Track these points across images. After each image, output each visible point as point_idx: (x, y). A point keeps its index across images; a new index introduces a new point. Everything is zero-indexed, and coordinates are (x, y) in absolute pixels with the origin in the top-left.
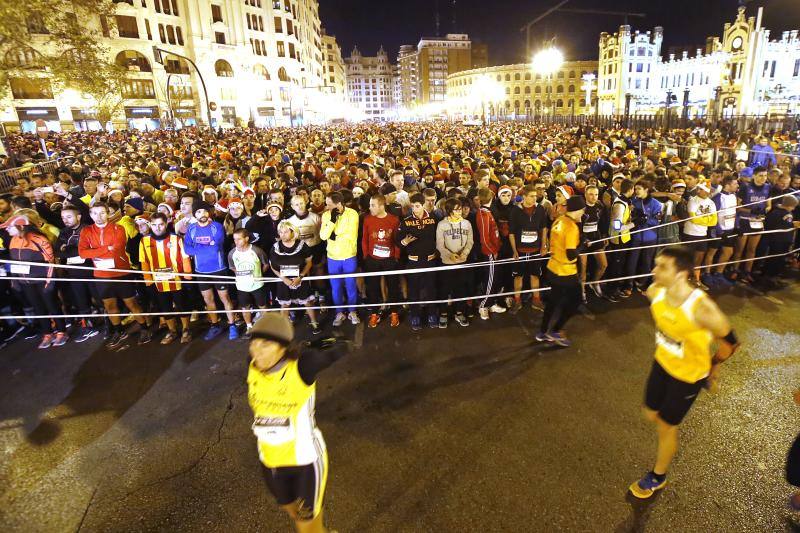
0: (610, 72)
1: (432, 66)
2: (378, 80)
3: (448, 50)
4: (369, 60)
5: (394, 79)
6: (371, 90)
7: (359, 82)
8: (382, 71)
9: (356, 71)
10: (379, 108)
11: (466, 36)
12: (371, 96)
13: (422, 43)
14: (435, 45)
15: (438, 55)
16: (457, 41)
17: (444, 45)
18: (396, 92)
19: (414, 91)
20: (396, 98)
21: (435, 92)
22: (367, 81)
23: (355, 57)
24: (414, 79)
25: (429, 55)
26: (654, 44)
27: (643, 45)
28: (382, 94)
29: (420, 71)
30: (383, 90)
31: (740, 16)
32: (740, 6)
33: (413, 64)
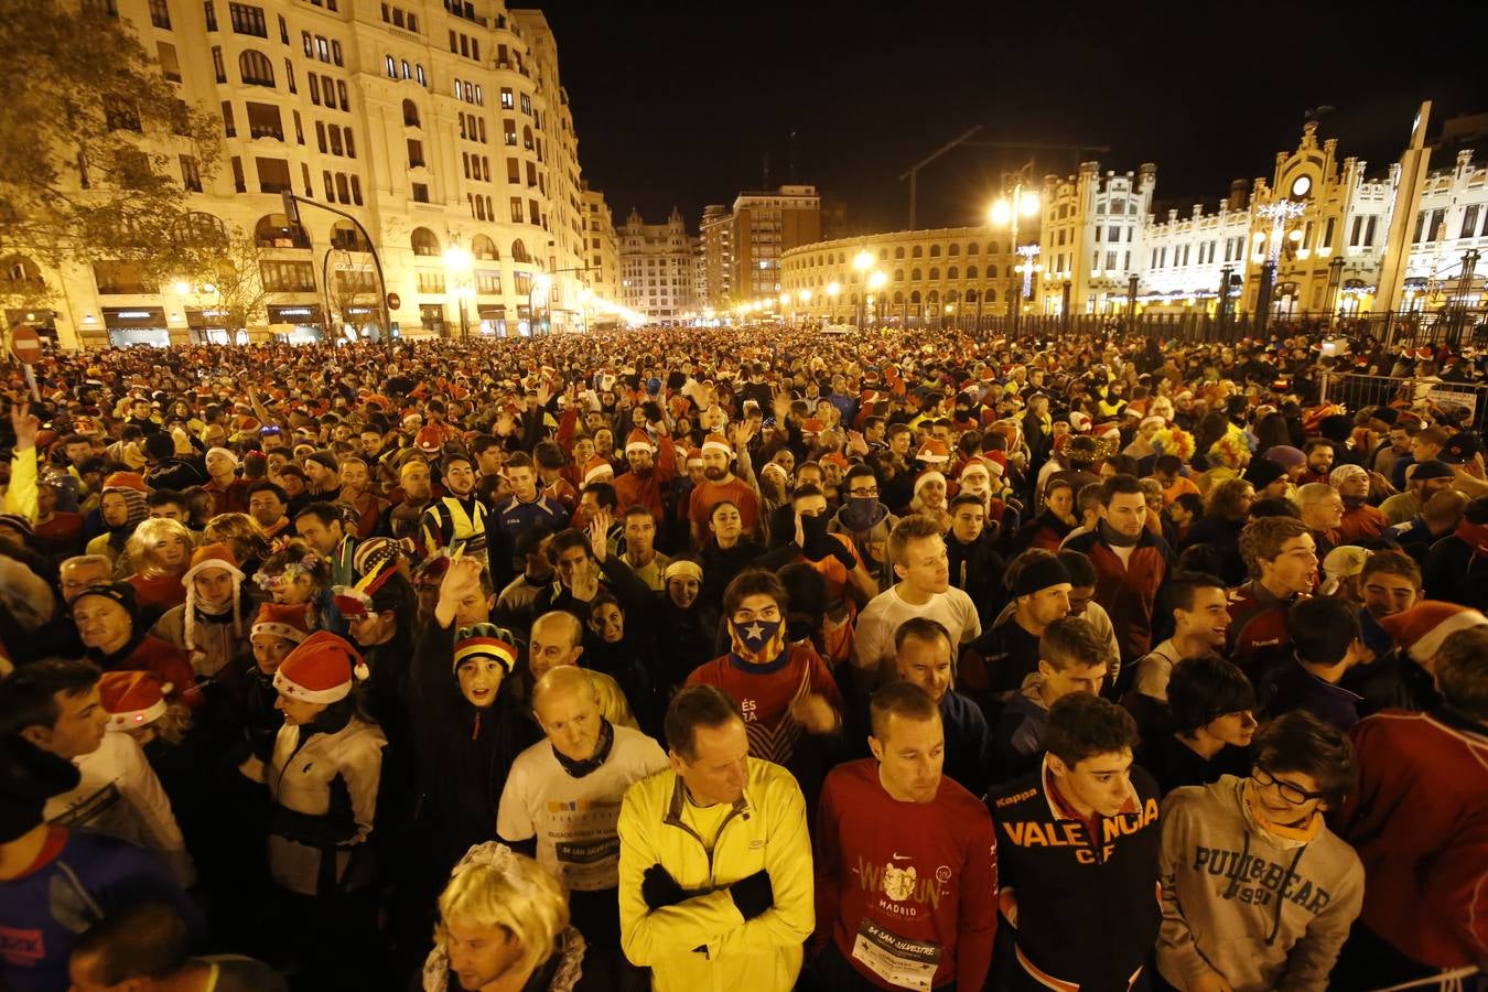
0: (1062, 242)
1: (756, 238)
2: (669, 262)
3: (784, 212)
4: (655, 230)
5: (696, 260)
6: (658, 278)
7: (640, 264)
8: (676, 247)
9: (634, 248)
10: (670, 306)
11: (812, 188)
12: (658, 287)
13: (739, 202)
14: (761, 203)
15: (766, 220)
16: (798, 197)
17: (777, 203)
18: (697, 280)
19: (726, 279)
20: (697, 290)
21: (761, 280)
22: (651, 264)
23: (633, 225)
24: (726, 259)
25: (752, 221)
26: (1141, 193)
27: (1121, 195)
28: (674, 283)
29: (737, 246)
30: (677, 277)
31: (1308, 139)
32: (1308, 120)
33: (725, 236)
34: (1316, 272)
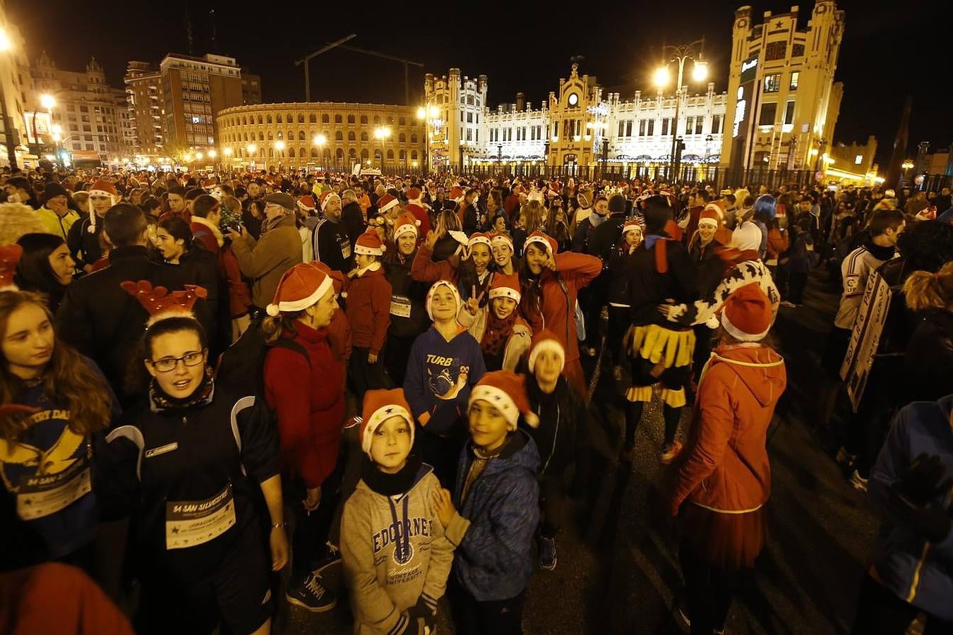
1: (187, 95)
2: (91, 109)
3: (210, 76)
4: (72, 77)
5: (121, 111)
6: (80, 124)
8: (98, 96)
11: (234, 60)
12: (82, 133)
13: (167, 62)
14: (189, 66)
15: (195, 81)
16: (222, 65)
17: (203, 68)
18: (125, 129)
19: (158, 130)
20: (124, 138)
21: (194, 134)
23: (46, 69)
24: (157, 112)
25: (181, 81)
26: (481, 93)
27: (473, 93)
28: (100, 129)
29: (168, 101)
30: (102, 125)
31: (574, 73)
32: (573, 62)
33: (153, 90)
34: (585, 149)
